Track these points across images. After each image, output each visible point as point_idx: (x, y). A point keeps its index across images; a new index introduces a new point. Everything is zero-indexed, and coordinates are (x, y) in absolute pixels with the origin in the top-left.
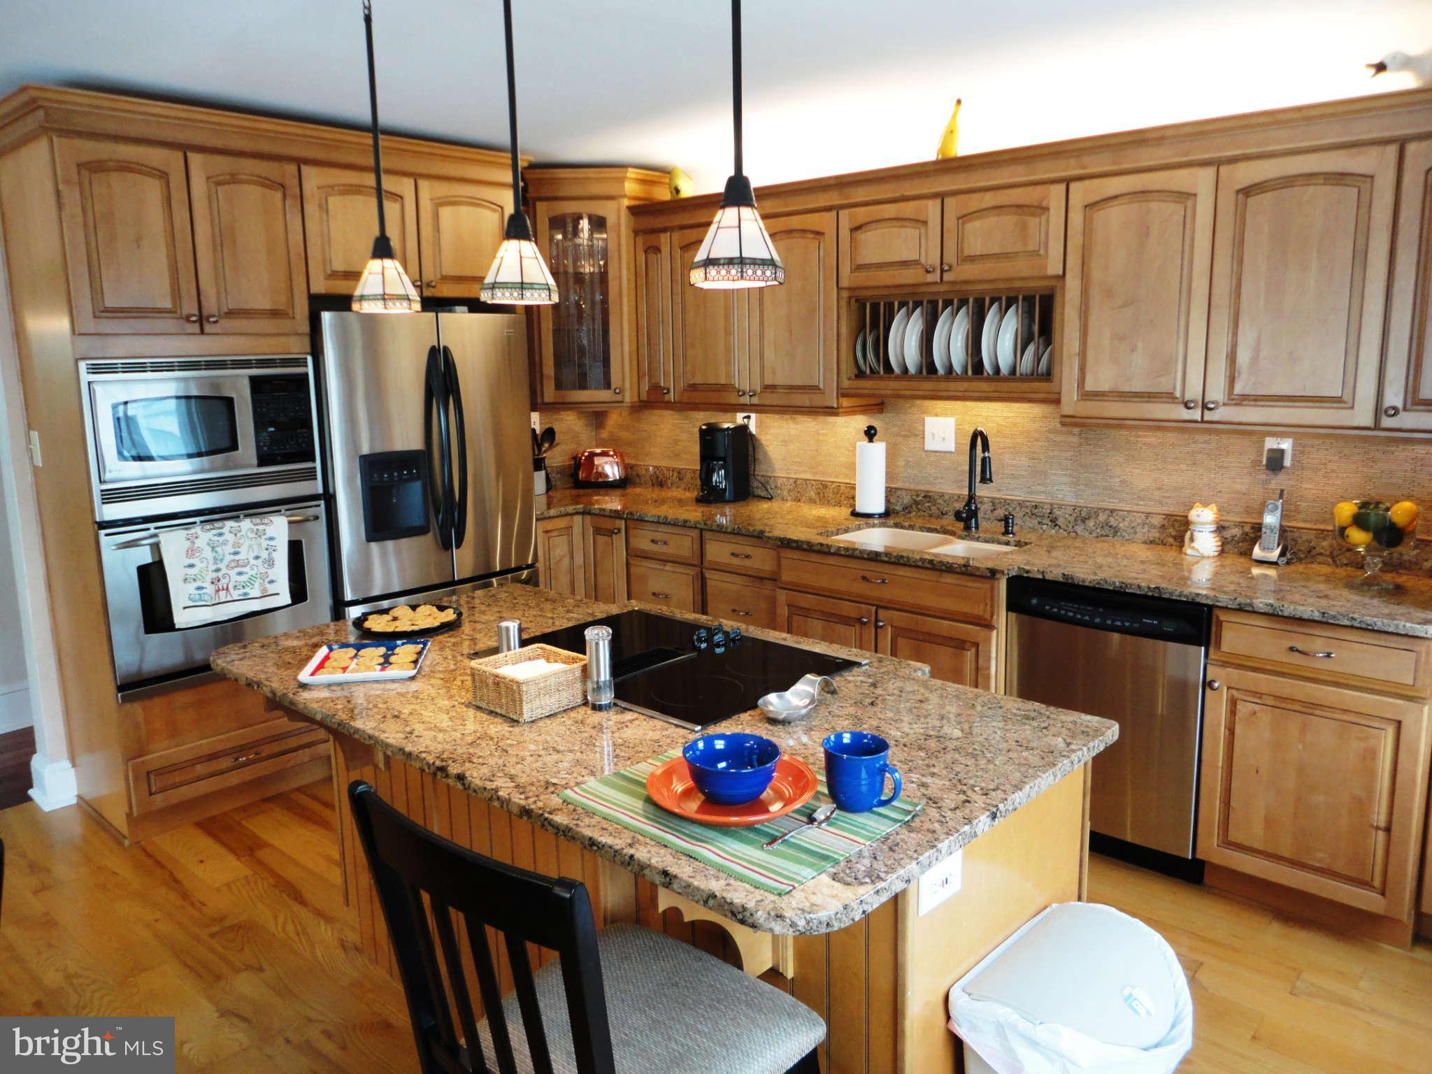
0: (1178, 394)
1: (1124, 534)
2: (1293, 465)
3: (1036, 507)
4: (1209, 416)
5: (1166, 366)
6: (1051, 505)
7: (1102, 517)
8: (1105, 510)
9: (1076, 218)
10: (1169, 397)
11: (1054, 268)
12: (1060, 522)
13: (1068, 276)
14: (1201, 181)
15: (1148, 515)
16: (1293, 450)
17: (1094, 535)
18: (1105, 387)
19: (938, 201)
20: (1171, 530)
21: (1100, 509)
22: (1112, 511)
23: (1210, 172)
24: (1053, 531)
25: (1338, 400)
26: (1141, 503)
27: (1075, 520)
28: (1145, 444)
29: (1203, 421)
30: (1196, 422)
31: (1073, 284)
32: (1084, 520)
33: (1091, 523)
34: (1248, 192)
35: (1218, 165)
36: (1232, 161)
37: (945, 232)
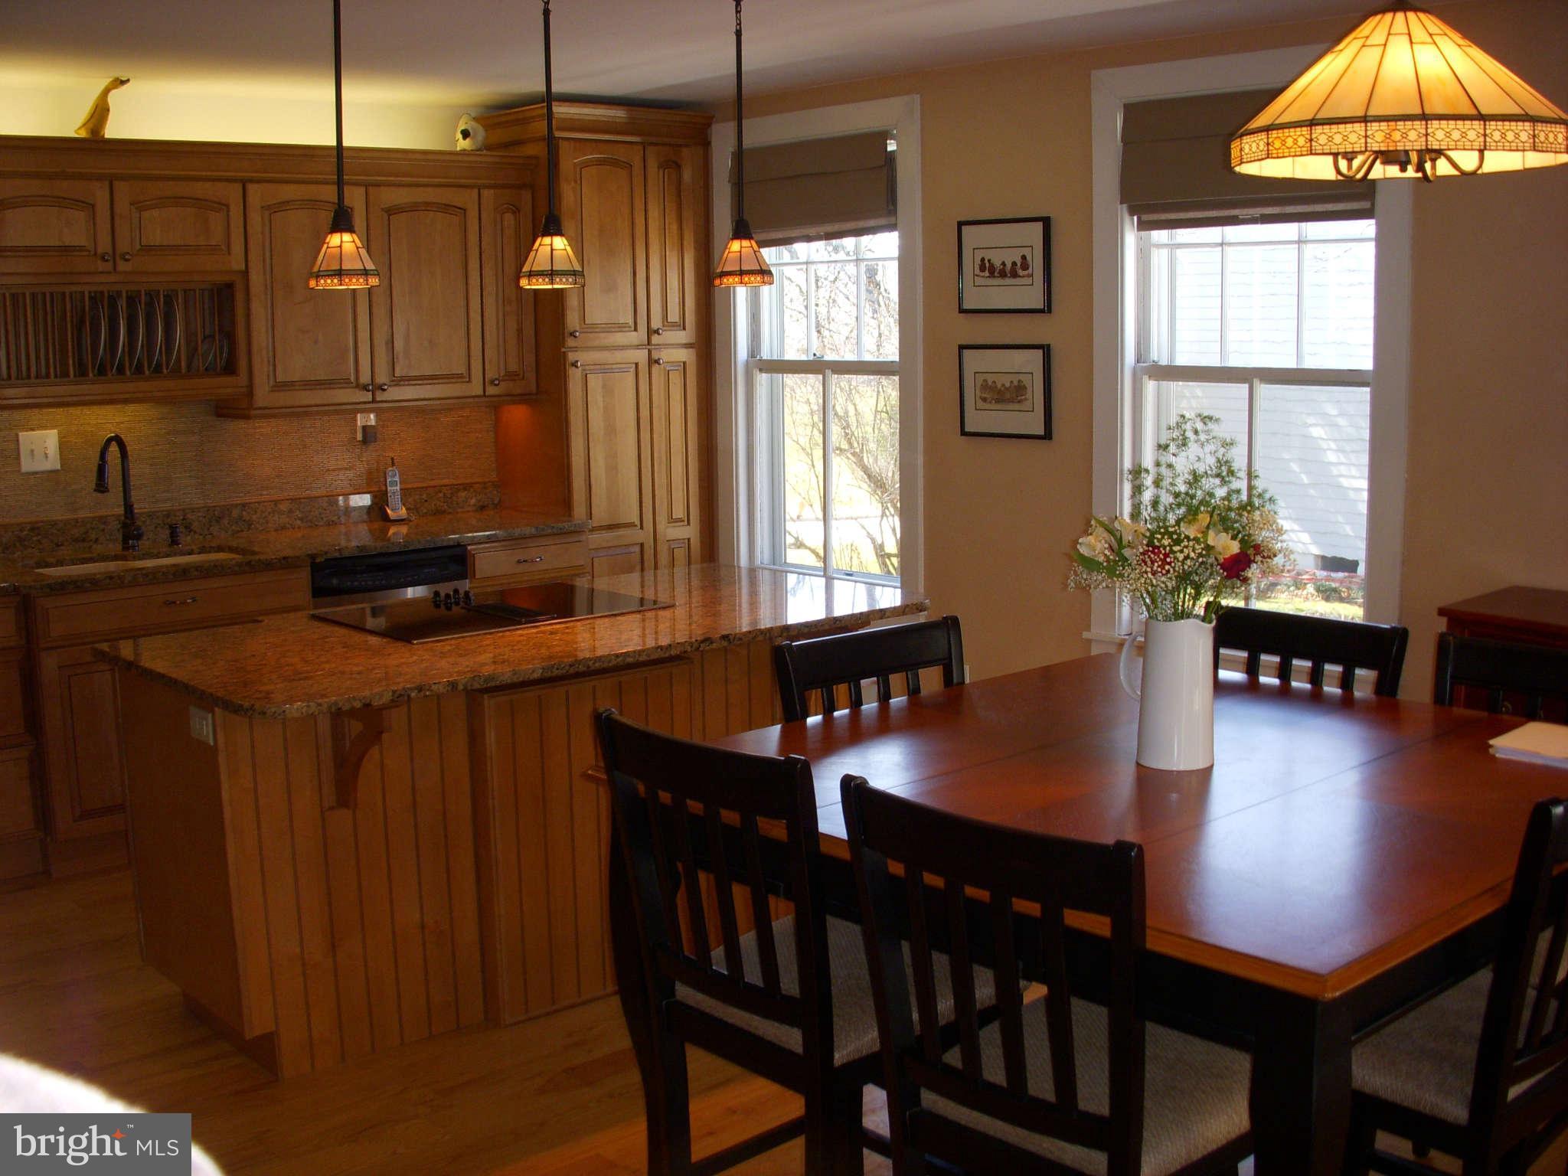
0: (352, 379)
1: (258, 526)
3: (168, 516)
4: (380, 396)
5: (341, 357)
6: (184, 510)
7: (235, 513)
8: (237, 505)
9: (256, 219)
10: (345, 383)
11: (238, 265)
12: (195, 526)
13: (252, 271)
14: (357, 198)
15: (276, 502)
17: (230, 533)
18: (296, 376)
19: (105, 185)
20: (298, 513)
21: (232, 505)
22: (244, 505)
23: (362, 191)
24: (189, 538)
25: (460, 376)
26: (265, 493)
27: (210, 522)
28: (262, 435)
29: (374, 401)
30: (369, 402)
31: (257, 281)
32: (219, 519)
33: (226, 521)
34: (391, 211)
35: (367, 186)
36: (378, 185)
37: (116, 218)
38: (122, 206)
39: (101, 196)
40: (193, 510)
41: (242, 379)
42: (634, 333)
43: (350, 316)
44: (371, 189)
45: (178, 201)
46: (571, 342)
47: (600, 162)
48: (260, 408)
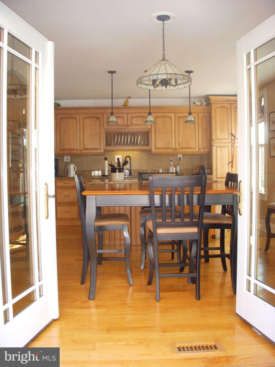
0: (171, 148)
2: (182, 160)
4: (176, 151)
5: (169, 144)
11: (149, 127)
13: (152, 128)
14: (173, 115)
16: (182, 157)
18: (160, 147)
19: (126, 114)
23: (174, 114)
29: (175, 152)
30: (174, 152)
31: (153, 130)
34: (179, 118)
35: (175, 113)
36: (177, 113)
37: (128, 120)
38: (129, 118)
39: (125, 116)
40: (145, 170)
41: (150, 147)
42: (228, 140)
43: (171, 136)
44: (176, 114)
45: (139, 117)
46: (213, 141)
47: (220, 107)
48: (152, 152)
